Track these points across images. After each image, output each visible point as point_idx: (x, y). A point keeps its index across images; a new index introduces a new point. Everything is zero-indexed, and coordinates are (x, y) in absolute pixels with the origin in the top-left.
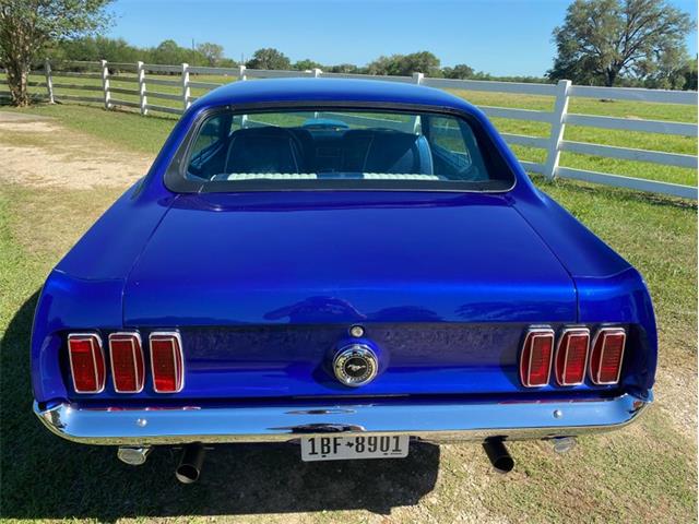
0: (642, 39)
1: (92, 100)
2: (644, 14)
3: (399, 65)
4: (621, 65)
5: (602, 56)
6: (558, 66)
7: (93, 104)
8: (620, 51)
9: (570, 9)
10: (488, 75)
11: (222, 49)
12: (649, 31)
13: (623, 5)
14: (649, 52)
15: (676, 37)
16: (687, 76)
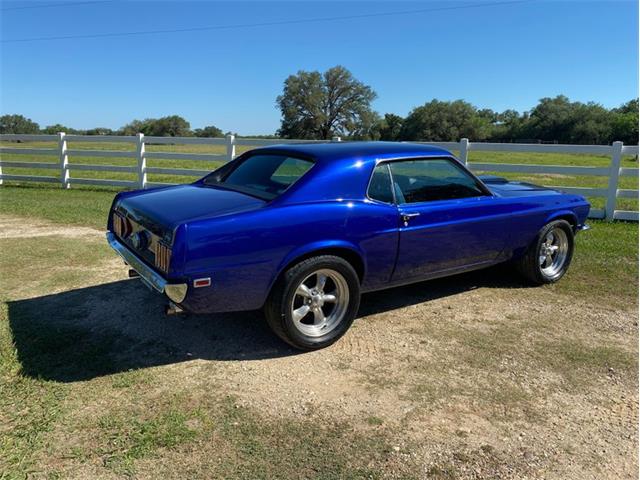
0: (341, 106)
2: (340, 87)
3: (152, 128)
4: (330, 124)
5: (316, 118)
6: (285, 125)
8: (328, 114)
9: (287, 82)
12: (345, 99)
13: (324, 80)
14: (348, 116)
15: (364, 103)
16: (381, 131)
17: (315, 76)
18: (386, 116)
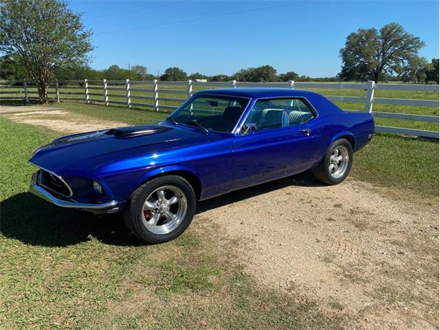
0: (392, 54)
1: (79, 99)
2: (392, 39)
4: (382, 68)
5: (370, 64)
6: (344, 70)
7: (80, 101)
8: (381, 60)
9: (349, 38)
10: (308, 77)
11: (146, 68)
12: (396, 48)
13: (379, 34)
14: (397, 61)
15: (412, 51)
16: (427, 73)
17: (371, 32)
18: (433, 60)
